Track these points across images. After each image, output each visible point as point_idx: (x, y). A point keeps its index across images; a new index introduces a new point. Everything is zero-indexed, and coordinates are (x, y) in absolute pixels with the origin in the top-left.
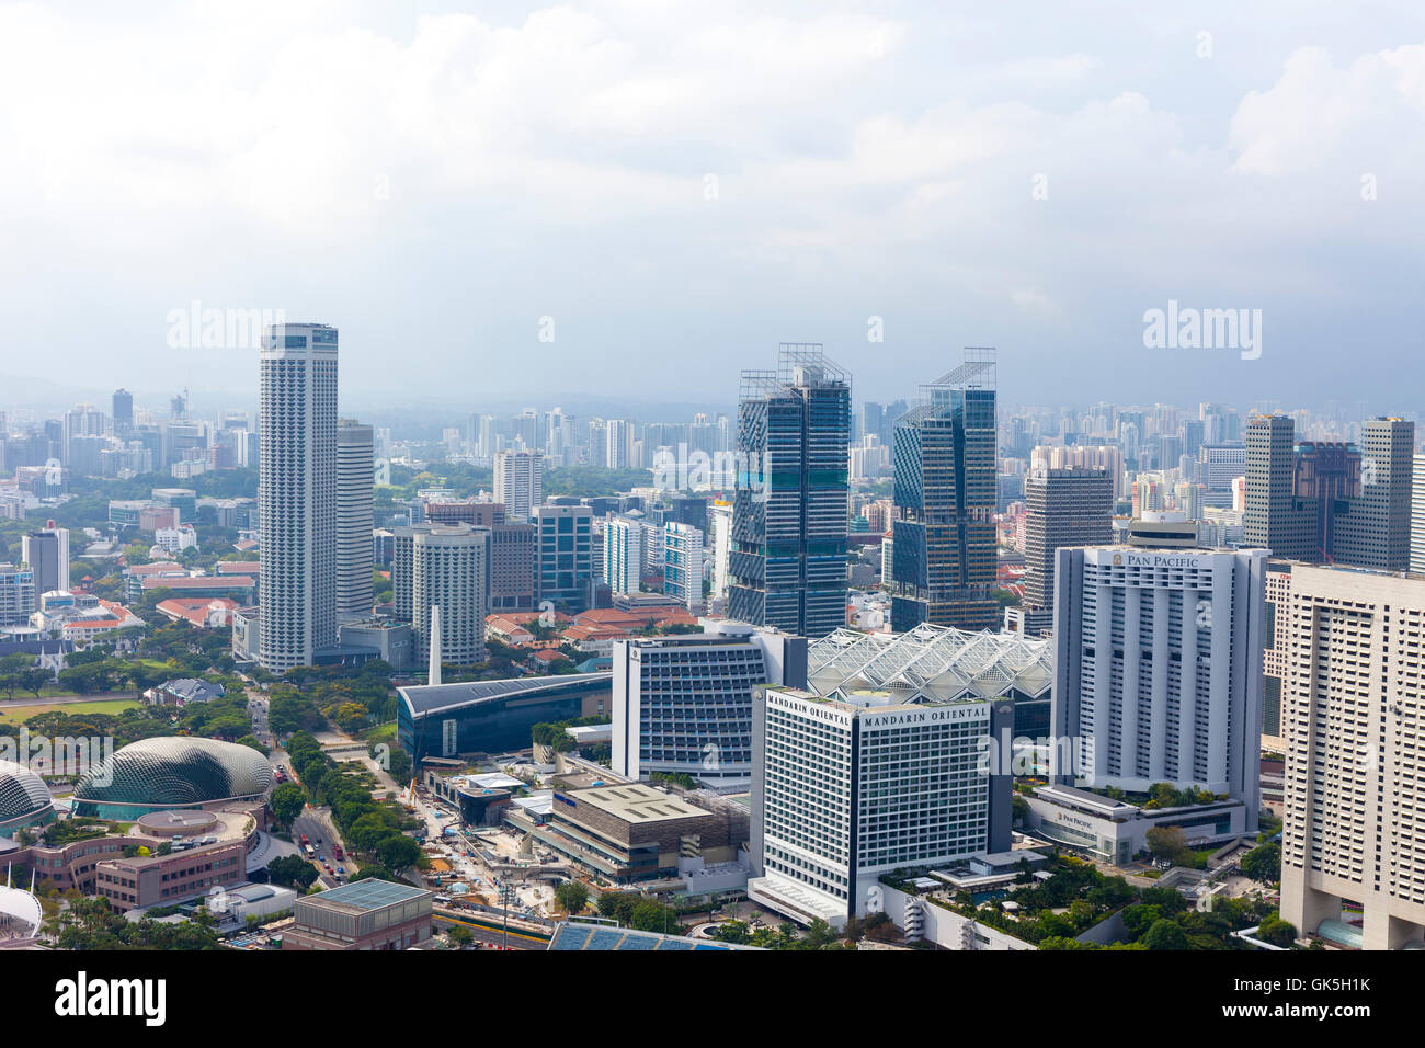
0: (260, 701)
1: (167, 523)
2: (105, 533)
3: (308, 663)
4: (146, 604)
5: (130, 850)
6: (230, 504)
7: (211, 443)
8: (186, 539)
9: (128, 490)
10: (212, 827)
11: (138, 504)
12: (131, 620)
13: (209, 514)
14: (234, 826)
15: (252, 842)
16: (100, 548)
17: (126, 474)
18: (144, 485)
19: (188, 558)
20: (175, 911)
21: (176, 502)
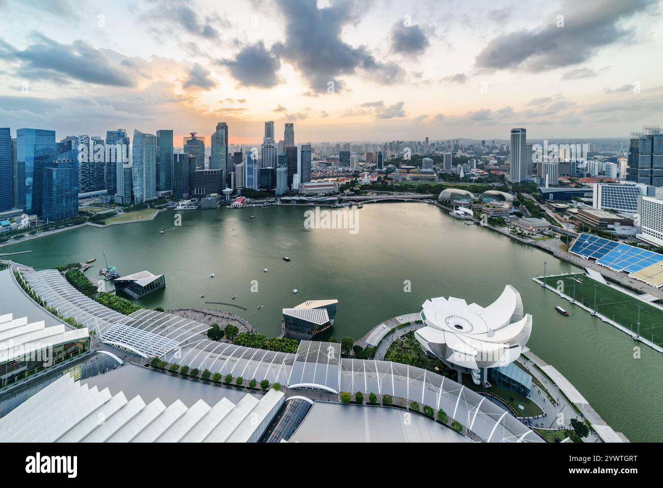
0: (510, 187)
1: (492, 159)
2: (481, 160)
3: (519, 182)
4: (489, 171)
5: (488, 207)
6: (503, 157)
7: (499, 148)
8: (496, 162)
9: (484, 154)
10: (503, 205)
11: (486, 157)
12: (486, 173)
13: (499, 158)
14: (506, 206)
15: (510, 209)
16: (480, 163)
17: (484, 152)
18: (487, 154)
19: (495, 165)
20: (496, 217)
21: (493, 156)
